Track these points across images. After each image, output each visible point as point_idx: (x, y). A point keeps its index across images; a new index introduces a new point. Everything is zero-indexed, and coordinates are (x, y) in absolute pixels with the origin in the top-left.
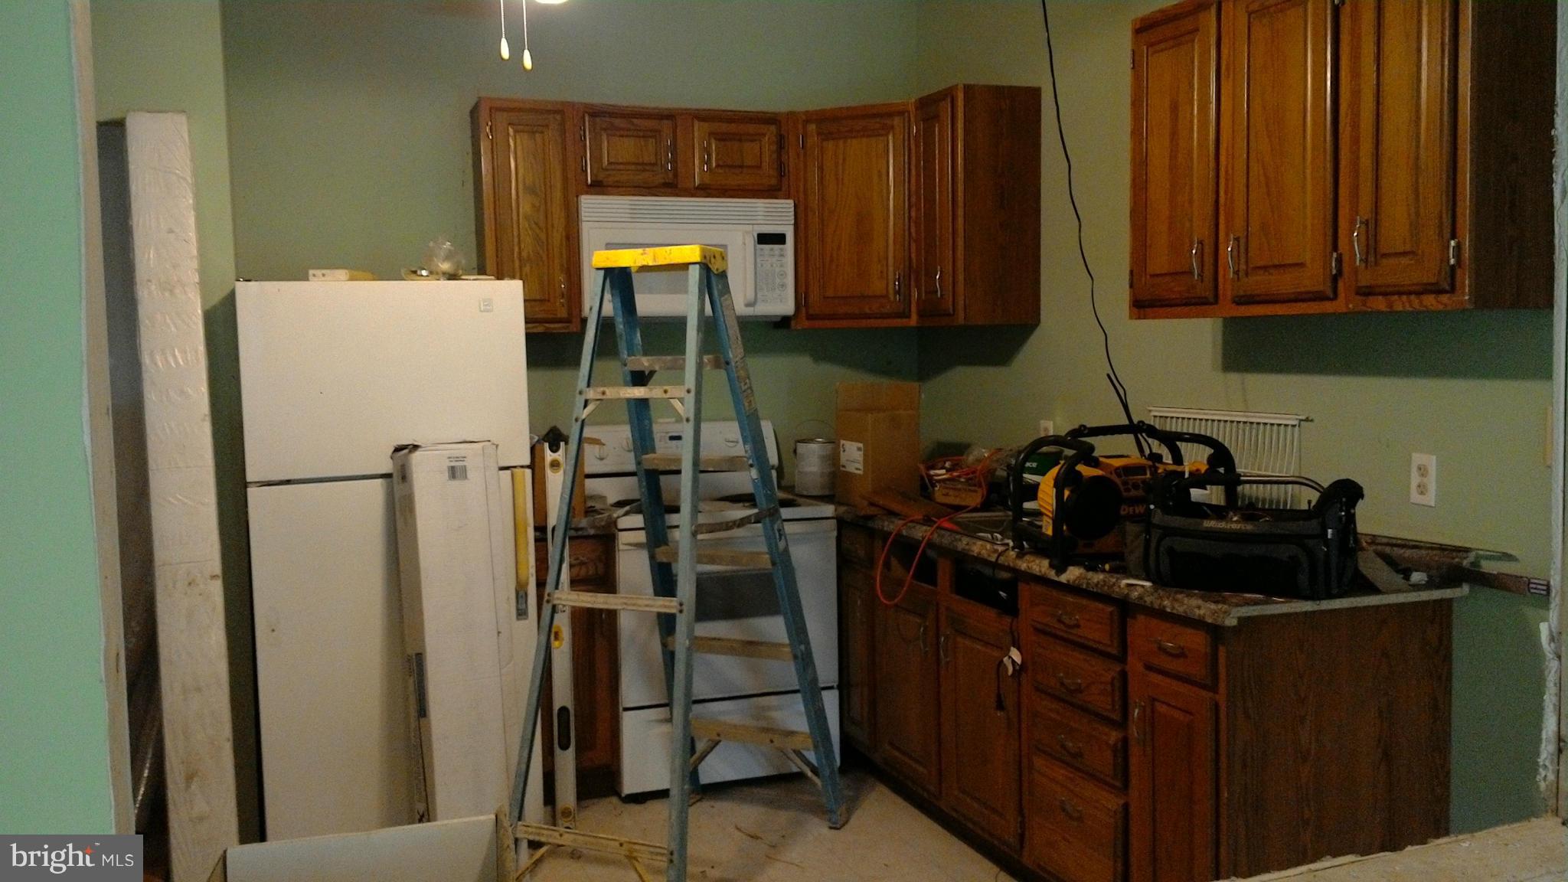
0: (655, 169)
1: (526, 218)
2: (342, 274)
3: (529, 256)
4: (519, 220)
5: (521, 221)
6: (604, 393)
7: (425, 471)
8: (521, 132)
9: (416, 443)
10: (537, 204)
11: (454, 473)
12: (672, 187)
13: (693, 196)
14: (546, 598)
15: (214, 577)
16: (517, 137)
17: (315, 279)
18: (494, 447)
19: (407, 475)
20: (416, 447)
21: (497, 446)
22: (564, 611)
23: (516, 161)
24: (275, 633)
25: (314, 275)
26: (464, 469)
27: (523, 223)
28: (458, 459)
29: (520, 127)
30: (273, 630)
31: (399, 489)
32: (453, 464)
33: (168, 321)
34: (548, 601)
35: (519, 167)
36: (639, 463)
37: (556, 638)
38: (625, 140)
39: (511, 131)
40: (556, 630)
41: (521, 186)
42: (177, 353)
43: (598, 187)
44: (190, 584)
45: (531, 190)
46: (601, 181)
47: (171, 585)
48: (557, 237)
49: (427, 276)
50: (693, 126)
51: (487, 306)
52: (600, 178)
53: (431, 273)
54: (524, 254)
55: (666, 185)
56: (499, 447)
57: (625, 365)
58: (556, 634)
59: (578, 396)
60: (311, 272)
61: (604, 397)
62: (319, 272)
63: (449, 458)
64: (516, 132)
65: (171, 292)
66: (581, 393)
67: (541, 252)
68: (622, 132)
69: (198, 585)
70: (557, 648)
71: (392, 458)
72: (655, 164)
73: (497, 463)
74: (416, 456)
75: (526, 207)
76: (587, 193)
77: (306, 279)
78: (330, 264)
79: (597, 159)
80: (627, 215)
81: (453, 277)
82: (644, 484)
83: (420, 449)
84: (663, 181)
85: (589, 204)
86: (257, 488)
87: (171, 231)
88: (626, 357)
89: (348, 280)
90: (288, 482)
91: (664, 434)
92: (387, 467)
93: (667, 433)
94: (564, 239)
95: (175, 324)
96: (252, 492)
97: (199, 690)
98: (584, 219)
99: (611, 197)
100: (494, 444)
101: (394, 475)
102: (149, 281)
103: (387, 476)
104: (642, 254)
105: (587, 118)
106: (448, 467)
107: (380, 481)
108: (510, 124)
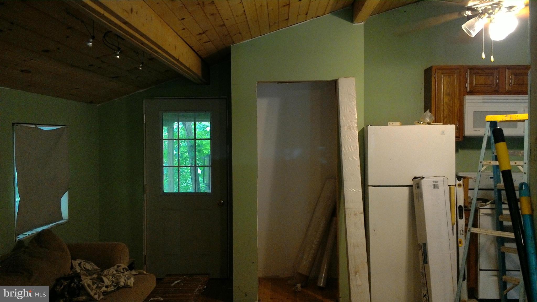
0: (491, 86)
1: (446, 103)
2: (398, 123)
3: (446, 116)
4: (443, 104)
5: (444, 105)
6: (490, 163)
7: (426, 185)
8: (445, 76)
9: (423, 176)
10: (450, 99)
11: (435, 186)
12: (497, 92)
13: (504, 94)
14: (468, 230)
15: (361, 213)
16: (445, 78)
17: (390, 125)
18: (447, 179)
19: (420, 186)
20: (423, 178)
21: (447, 178)
22: (463, 235)
23: (444, 85)
24: (375, 232)
25: (390, 124)
26: (438, 186)
27: (445, 106)
28: (436, 182)
29: (445, 75)
30: (375, 231)
31: (415, 191)
32: (435, 184)
33: (349, 138)
34: (469, 231)
35: (445, 87)
36: (495, 186)
37: (460, 243)
38: (481, 77)
39: (442, 76)
40: (460, 240)
41: (445, 93)
42: (351, 147)
43: (471, 93)
44: (355, 214)
45: (448, 95)
46: (472, 91)
47: (350, 214)
48: (456, 109)
49: (422, 124)
50: (505, 71)
51: (443, 133)
52: (472, 90)
53: (424, 123)
54: (445, 116)
55: (495, 91)
56: (448, 179)
57: (493, 153)
58: (460, 242)
59: (480, 164)
60: (389, 123)
61: (490, 164)
62: (391, 123)
63: (433, 182)
64: (444, 76)
65: (350, 129)
66: (481, 162)
67: (450, 114)
68: (480, 74)
69: (357, 215)
70: (461, 247)
71: (412, 180)
72: (492, 84)
73: (448, 184)
74: (423, 181)
75: (446, 100)
76: (467, 95)
77: (387, 125)
78: (394, 120)
79: (471, 83)
80: (481, 102)
81: (429, 124)
82: (497, 194)
83: (424, 178)
84: (494, 90)
85: (468, 99)
86: (371, 187)
87: (350, 112)
88: (494, 150)
89: (400, 125)
90: (379, 186)
91: (488, 176)
92: (410, 183)
93: (490, 176)
94: (459, 110)
95: (351, 138)
96: (370, 188)
97: (358, 246)
98: (466, 103)
99: (476, 96)
100: (446, 178)
101: (413, 186)
102: (344, 126)
103: (411, 186)
104: (506, 116)
105: (468, 70)
106: (433, 185)
107: (407, 187)
108: (442, 74)
